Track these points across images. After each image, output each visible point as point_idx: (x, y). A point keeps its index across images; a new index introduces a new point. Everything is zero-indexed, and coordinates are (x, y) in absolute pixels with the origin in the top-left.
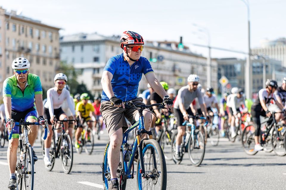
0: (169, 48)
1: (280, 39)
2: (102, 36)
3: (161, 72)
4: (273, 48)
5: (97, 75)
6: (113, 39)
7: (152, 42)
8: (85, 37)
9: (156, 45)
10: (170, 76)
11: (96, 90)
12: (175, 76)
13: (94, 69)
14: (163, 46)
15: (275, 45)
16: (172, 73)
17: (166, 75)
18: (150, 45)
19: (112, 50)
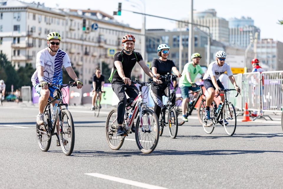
0: (94, 17)
1: (209, 10)
2: (24, 3)
3: (85, 43)
4: (202, 19)
5: (17, 45)
6: (35, 7)
7: (76, 11)
8: (5, 3)
9: (80, 13)
10: (94, 47)
11: (15, 61)
12: (100, 47)
13: (15, 38)
14: (88, 15)
15: (203, 17)
16: (97, 45)
17: (90, 46)
18: (75, 14)
19: (34, 18)
